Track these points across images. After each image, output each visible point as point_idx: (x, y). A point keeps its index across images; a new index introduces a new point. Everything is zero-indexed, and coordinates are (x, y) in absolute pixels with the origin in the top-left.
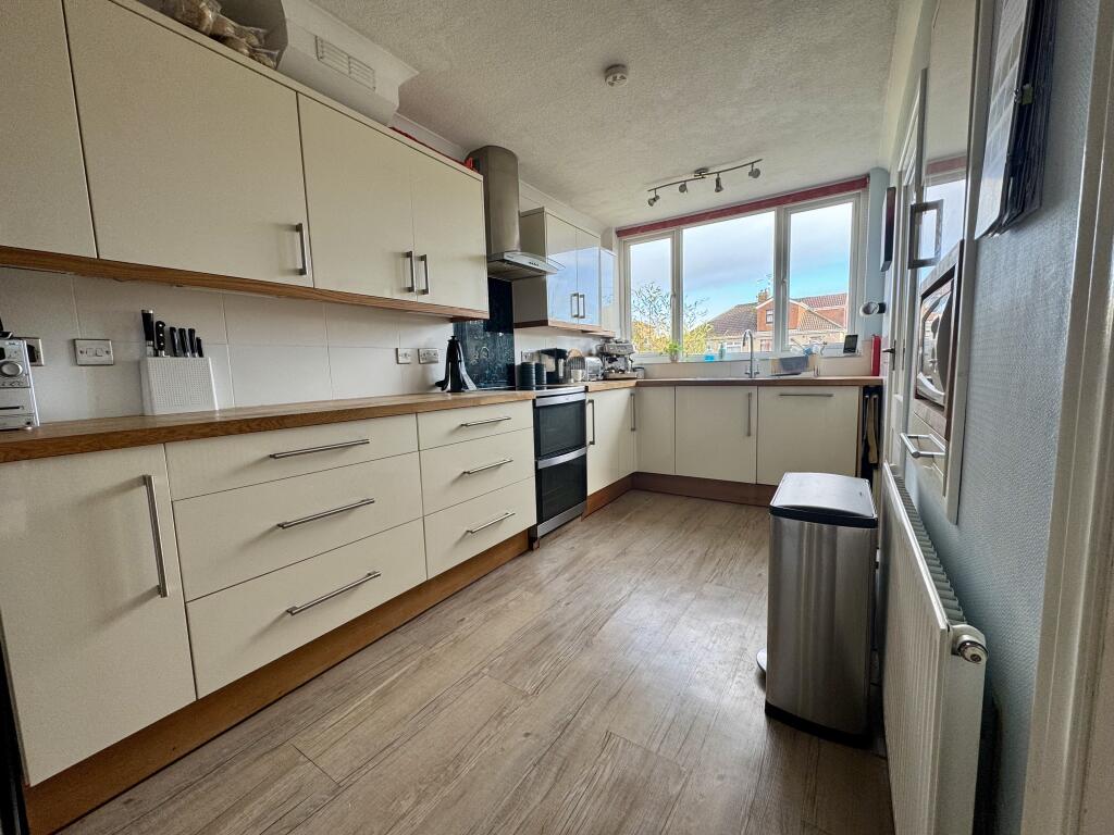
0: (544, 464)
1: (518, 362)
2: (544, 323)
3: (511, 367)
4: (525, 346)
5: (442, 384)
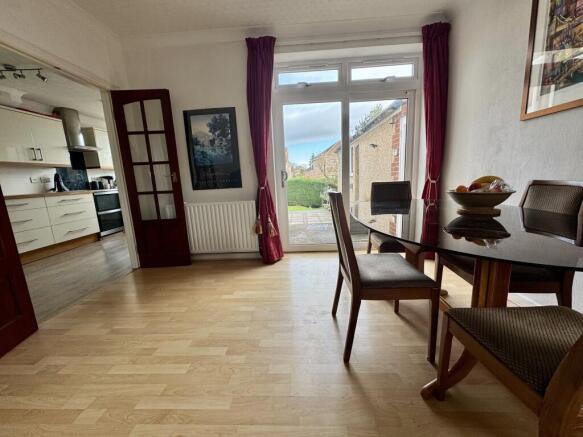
0: (100, 213)
1: (90, 181)
2: (99, 167)
3: (87, 183)
4: (92, 176)
5: (54, 190)
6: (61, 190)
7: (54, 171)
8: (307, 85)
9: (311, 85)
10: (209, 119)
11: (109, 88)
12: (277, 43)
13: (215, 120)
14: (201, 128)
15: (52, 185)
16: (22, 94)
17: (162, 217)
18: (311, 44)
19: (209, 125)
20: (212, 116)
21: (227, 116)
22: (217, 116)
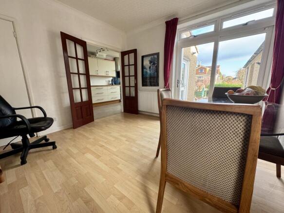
6: (112, 84)
7: (111, 78)
8: (195, 36)
9: (197, 36)
10: (149, 58)
11: (121, 51)
12: (179, 20)
13: (151, 58)
14: (147, 63)
15: (111, 83)
16: (106, 55)
17: (131, 96)
18: (197, 16)
19: (149, 61)
20: (151, 57)
21: (156, 56)
22: (152, 57)
